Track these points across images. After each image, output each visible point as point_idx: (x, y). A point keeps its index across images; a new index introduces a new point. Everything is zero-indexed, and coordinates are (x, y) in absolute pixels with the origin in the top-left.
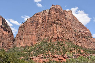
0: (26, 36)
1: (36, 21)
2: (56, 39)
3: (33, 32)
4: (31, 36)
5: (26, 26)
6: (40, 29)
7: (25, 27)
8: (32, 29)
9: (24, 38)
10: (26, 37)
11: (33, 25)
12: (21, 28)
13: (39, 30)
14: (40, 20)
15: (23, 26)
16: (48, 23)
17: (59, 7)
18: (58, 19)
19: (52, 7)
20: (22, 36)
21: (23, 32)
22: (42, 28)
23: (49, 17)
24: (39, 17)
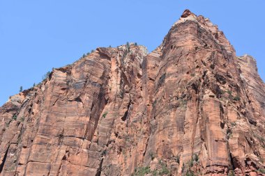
0: (35, 148)
1: (94, 84)
2: (220, 169)
3: (78, 134)
4: (63, 152)
5: (38, 102)
6: (112, 124)
7: (36, 105)
8: (71, 119)
9: (22, 160)
10: (37, 155)
11: (78, 99)
12: (10, 115)
13: (106, 127)
14: (114, 82)
15: (19, 104)
16: (162, 89)
17: (210, 24)
18: (219, 73)
19: (183, 20)
20: (15, 151)
21: (22, 130)
22: (124, 119)
23: (166, 66)
24: (107, 65)
